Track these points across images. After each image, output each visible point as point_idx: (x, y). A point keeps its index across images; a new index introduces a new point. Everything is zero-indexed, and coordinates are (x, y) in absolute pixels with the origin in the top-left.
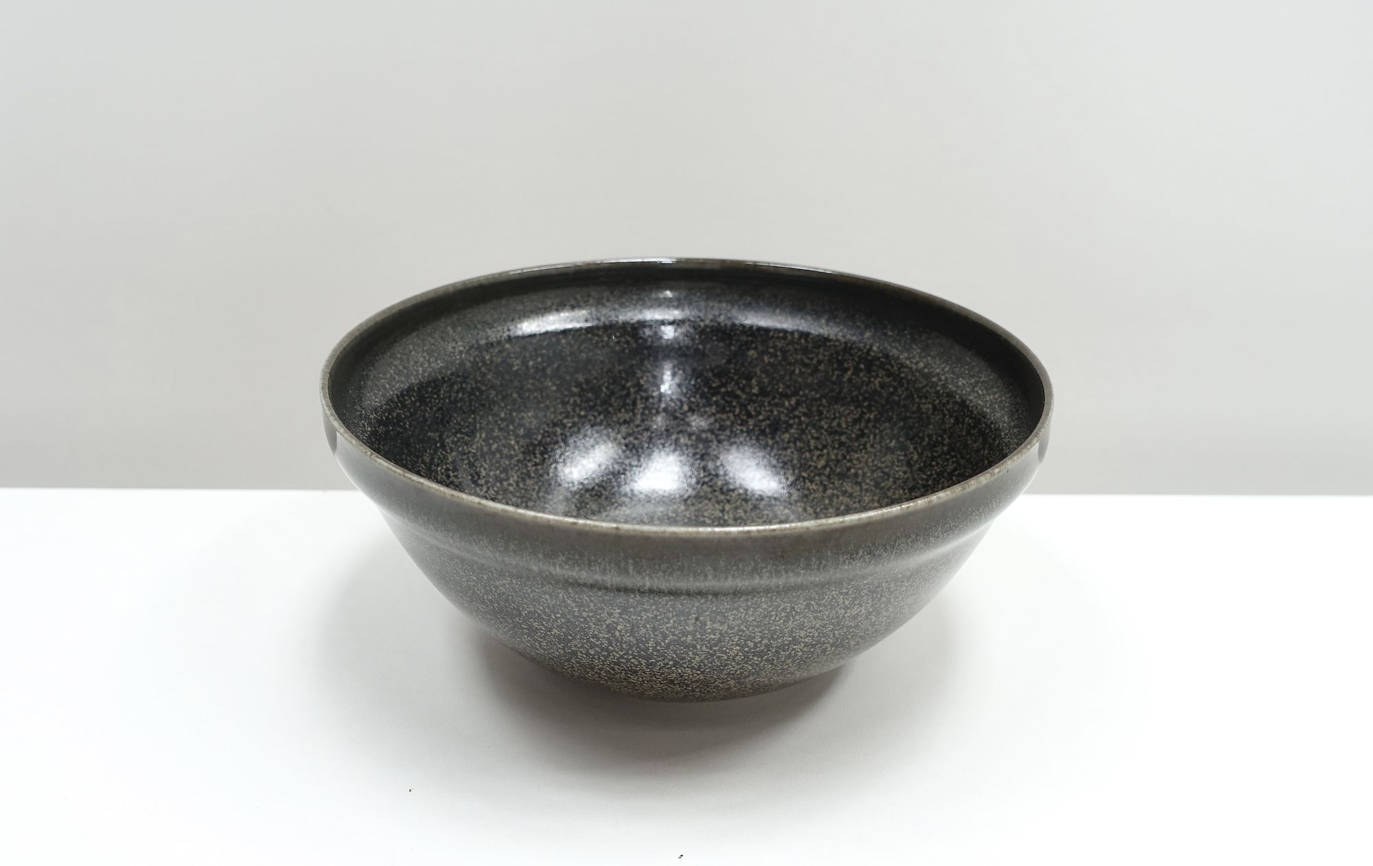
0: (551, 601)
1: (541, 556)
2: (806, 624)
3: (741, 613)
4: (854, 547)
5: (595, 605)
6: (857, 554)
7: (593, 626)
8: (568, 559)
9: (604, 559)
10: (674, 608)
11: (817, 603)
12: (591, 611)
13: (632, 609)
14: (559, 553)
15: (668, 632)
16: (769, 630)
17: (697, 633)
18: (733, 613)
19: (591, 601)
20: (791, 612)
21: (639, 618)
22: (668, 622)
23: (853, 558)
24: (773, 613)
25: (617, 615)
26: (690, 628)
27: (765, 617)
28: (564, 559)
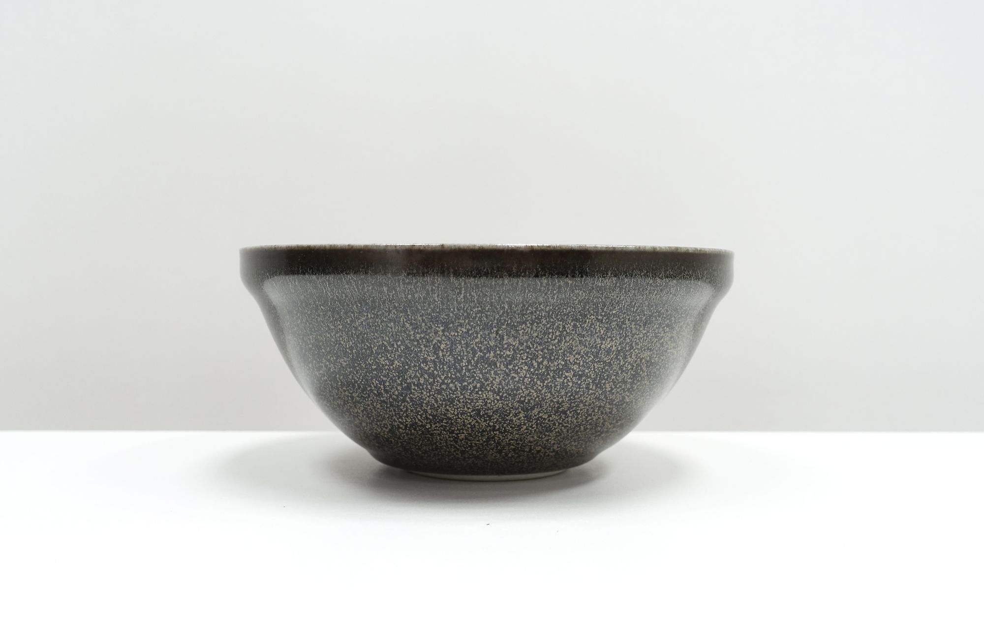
0: (395, 328)
1: (390, 276)
2: (574, 348)
3: (528, 327)
4: (605, 268)
5: (426, 325)
6: (607, 274)
7: (424, 349)
8: (408, 274)
9: (433, 271)
10: (481, 321)
11: (581, 325)
12: (422, 332)
13: (451, 325)
14: (402, 270)
15: (476, 348)
16: (548, 349)
17: (498, 349)
18: (522, 327)
19: (423, 321)
20: (563, 331)
21: (456, 334)
22: (477, 337)
23: (604, 277)
24: (551, 331)
25: (441, 333)
26: (492, 343)
27: (545, 333)
28: (406, 275)
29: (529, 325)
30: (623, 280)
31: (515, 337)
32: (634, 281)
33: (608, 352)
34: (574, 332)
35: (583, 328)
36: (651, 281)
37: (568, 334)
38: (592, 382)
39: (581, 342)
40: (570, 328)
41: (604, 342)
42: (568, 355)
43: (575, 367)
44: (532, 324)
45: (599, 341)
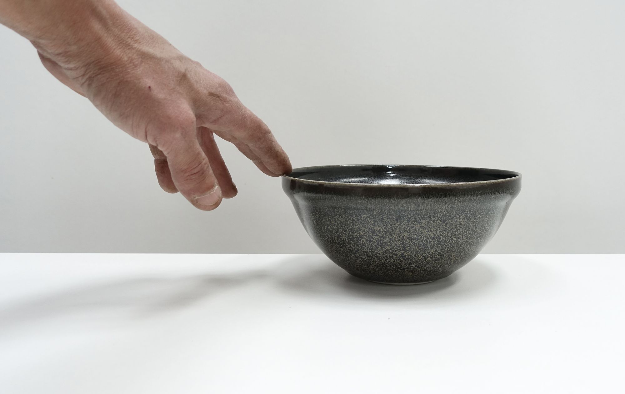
29: (338, 217)
30: (371, 200)
31: (335, 222)
32: (377, 201)
33: (380, 231)
34: (358, 221)
35: (361, 220)
36: (388, 201)
37: (356, 222)
38: (377, 245)
39: (363, 226)
40: (355, 219)
41: (375, 227)
42: (359, 231)
43: (365, 237)
44: (339, 216)
45: (372, 226)
